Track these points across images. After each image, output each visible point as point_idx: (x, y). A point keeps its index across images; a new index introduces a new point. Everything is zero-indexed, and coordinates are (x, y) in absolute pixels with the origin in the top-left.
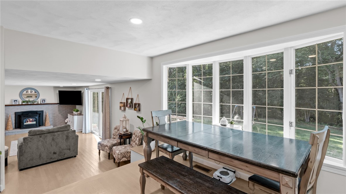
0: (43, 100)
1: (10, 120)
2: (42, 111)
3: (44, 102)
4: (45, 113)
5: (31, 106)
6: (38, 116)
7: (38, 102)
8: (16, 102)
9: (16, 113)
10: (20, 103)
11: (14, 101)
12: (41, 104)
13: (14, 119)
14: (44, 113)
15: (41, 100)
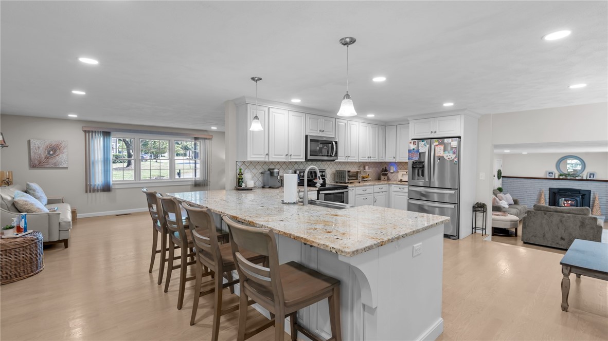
0: (591, 174)
1: (543, 196)
2: (589, 192)
3: (592, 177)
4: (594, 194)
5: (572, 182)
6: (580, 197)
7: (583, 177)
8: (551, 174)
9: (550, 189)
10: (557, 177)
11: (549, 173)
12: (587, 180)
13: (548, 196)
14: (592, 195)
15: (587, 173)
